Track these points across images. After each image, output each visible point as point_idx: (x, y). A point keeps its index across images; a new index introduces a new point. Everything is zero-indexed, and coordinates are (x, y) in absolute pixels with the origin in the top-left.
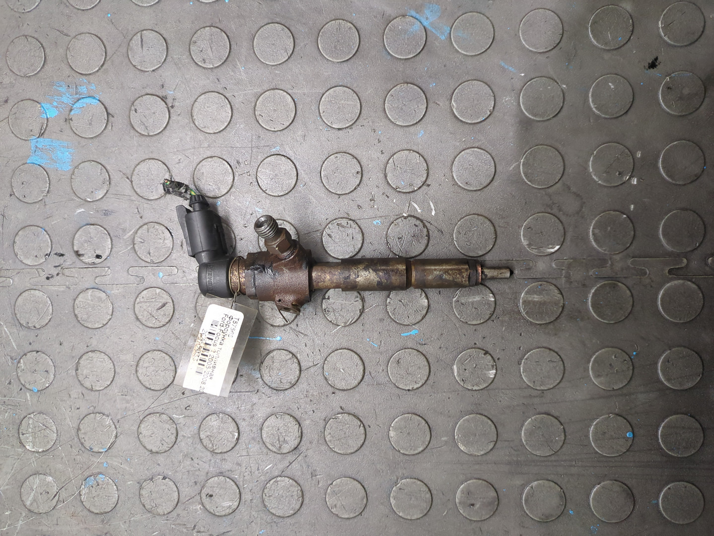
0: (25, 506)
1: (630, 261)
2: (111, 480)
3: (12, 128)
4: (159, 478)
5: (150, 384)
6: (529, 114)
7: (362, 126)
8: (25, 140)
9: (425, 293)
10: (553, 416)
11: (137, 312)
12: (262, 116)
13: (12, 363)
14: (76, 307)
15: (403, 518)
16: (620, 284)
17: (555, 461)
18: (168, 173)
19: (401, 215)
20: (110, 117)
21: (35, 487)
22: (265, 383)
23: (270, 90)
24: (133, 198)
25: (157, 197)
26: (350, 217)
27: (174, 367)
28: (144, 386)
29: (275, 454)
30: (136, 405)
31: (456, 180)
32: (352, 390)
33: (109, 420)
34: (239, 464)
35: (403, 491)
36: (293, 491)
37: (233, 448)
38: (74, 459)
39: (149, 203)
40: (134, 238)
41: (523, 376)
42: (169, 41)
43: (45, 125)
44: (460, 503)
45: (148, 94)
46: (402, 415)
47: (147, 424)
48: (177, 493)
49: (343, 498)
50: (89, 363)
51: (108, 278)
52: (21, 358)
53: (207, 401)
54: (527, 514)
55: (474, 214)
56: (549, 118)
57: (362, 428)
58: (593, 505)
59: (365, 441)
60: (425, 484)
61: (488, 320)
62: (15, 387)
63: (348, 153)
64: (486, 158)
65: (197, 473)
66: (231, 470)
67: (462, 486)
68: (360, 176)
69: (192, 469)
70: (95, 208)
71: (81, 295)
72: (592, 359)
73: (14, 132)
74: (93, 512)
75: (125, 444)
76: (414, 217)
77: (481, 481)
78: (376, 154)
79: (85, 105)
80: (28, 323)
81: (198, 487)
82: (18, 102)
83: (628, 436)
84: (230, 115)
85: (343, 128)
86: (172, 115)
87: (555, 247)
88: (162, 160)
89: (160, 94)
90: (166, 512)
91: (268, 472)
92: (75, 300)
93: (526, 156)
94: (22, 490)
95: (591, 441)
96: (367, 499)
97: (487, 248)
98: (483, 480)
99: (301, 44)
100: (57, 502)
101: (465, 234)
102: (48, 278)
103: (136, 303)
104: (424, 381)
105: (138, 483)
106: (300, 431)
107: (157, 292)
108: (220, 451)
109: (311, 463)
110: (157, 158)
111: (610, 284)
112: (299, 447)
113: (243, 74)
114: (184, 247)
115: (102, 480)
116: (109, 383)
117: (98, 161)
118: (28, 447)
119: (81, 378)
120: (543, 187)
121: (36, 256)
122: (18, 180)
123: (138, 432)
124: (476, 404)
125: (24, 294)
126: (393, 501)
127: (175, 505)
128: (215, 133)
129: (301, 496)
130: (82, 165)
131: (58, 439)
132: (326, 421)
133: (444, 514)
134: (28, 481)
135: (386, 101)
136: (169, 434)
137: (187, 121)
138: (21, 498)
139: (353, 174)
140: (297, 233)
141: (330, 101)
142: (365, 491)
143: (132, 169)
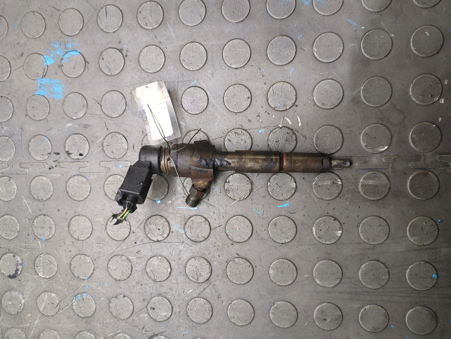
0: (39, 311)
1: (437, 157)
2: (92, 297)
3: (26, 72)
4: (121, 297)
5: (114, 237)
6: (368, 56)
7: (251, 66)
8: (34, 80)
9: (294, 179)
10: (381, 262)
11: (106, 191)
12: (185, 61)
13: (29, 222)
14: (68, 187)
15: (278, 327)
16: (430, 173)
17: (382, 292)
18: (124, 100)
19: (278, 126)
20: (87, 63)
21: (45, 300)
22: (188, 237)
23: (190, 43)
24: (102, 116)
25: (117, 116)
26: (243, 128)
27: (129, 226)
28: (111, 238)
29: (195, 283)
30: (106, 250)
31: (316, 102)
32: (244, 243)
33: (89, 259)
34: (171, 289)
35: (278, 309)
36: (206, 307)
37: (167, 278)
38: (68, 283)
39: (112, 119)
40: (103, 142)
41: (360, 234)
42: (123, 12)
43: (46, 70)
44: (316, 318)
45: (110, 48)
46: (278, 259)
47: (113, 262)
48: (132, 306)
49: (239, 312)
50: (77, 223)
51: (87, 168)
52: (34, 219)
53: (151, 248)
54: (362, 327)
55: (328, 125)
56: (381, 58)
57: (251, 267)
58: (408, 323)
59: (253, 276)
60: (293, 305)
61: (337, 197)
62: (31, 238)
63: (242, 85)
64: (337, 86)
65: (145, 294)
66: (166, 293)
67: (318, 308)
68: (250, 100)
69: (142, 291)
70: (78, 123)
71: (71, 180)
72: (409, 224)
73: (27, 74)
74: (80, 317)
75: (100, 274)
76: (286, 127)
77: (331, 304)
78: (260, 85)
79: (70, 56)
80: (38, 197)
81: (146, 303)
82: (29, 55)
83: (433, 277)
84: (164, 60)
85: (239, 68)
86: (126, 61)
87: (384, 147)
88: (121, 92)
89: (118, 48)
90: (125, 318)
91: (190, 295)
92: (67, 183)
93: (365, 85)
94: (38, 301)
95: (407, 280)
96: (254, 314)
97: (337, 148)
98: (333, 304)
99: (210, 11)
100: (59, 310)
101: (321, 139)
102: (50, 169)
103: (105, 185)
104: (292, 238)
105: (108, 299)
106: (210, 269)
107: (118, 178)
108: (159, 280)
109: (218, 290)
110: (117, 90)
111: (424, 173)
112: (210, 279)
113: (172, 32)
114: (135, 148)
115: (86, 296)
116: (89, 236)
117: (80, 92)
118: (40, 275)
119: (71, 232)
120: (377, 106)
121: (42, 155)
122: (30, 106)
123: (107, 267)
124: (328, 253)
125: (35, 179)
126: (271, 316)
127: (131, 314)
128: (154, 73)
129: (211, 310)
130: (70, 95)
131: (58, 270)
132: (227, 263)
133: (305, 325)
134: (41, 296)
135: (268, 49)
136: (127, 269)
137: (135, 65)
138: (37, 306)
139: (246, 99)
140: (208, 139)
141: (231, 49)
142: (253, 309)
143: (101, 98)
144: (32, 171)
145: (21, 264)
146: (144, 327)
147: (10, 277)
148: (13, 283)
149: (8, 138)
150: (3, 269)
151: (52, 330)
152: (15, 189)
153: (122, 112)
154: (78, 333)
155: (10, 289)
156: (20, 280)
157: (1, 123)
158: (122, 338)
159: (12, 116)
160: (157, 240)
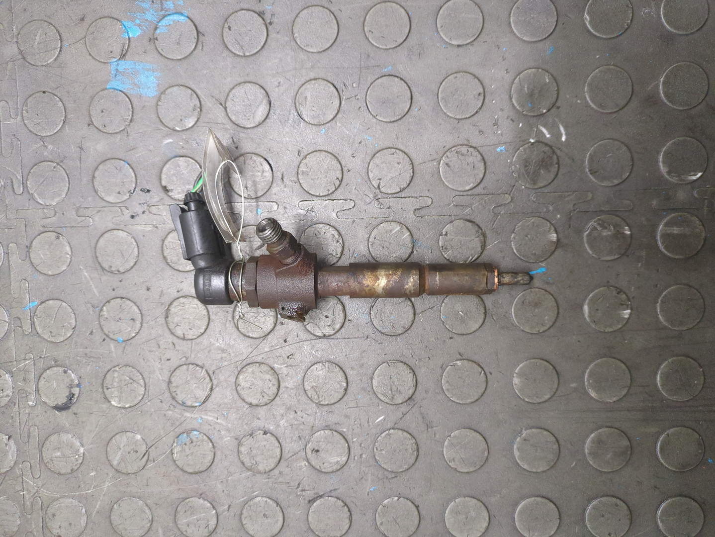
0: (112, 466)
2: (207, 436)
3: (89, 49)
4: (260, 434)
5: (248, 332)
6: (671, 27)
7: (484, 42)
8: (104, 63)
9: (554, 227)
10: (692, 358)
12: (372, 32)
13: (93, 311)
14: (165, 248)
15: (528, 471)
17: (693, 406)
18: (267, 98)
19: (527, 141)
20: (200, 35)
21: (122, 445)
22: (376, 328)
23: (381, 3)
24: (227, 126)
25: (254, 125)
26: (470, 144)
27: (274, 313)
28: (242, 333)
29: (388, 406)
30: (232, 355)
31: (589, 101)
32: (472, 334)
33: (203, 372)
34: (347, 416)
35: (528, 442)
36: (408, 445)
37: (341, 399)
38: (165, 415)
39: (246, 131)
41: (659, 314)
43: (127, 45)
44: (590, 454)
45: (243, 9)
46: (527, 360)
47: (246, 375)
48: (279, 449)
49: (463, 450)
50: (181, 310)
52: (103, 306)
53: (312, 349)
54: (662, 464)
55: (609, 139)
56: (692, 32)
57: (483, 375)
59: (486, 389)
60: (552, 433)
61: (623, 255)
62: (98, 337)
63: (468, 73)
64: (623, 77)
65: (302, 427)
66: (339, 424)
67: (592, 436)
68: (482, 98)
69: (296, 423)
70: (184, 138)
71: (171, 235)
73: (92, 54)
74: (186, 472)
75: (223, 395)
76: (542, 143)
77: (613, 430)
78: (499, 74)
79: (172, 23)
80: (111, 267)
81: (303, 442)
82: (96, 20)
84: (336, 31)
85: (463, 45)
86: (270, 33)
87: (697, 174)
88: (260, 84)
89: (257, 10)
90: (267, 470)
91: (379, 425)
92: (163, 241)
93: (667, 74)
94: (108, 449)
96: (488, 451)
97: (623, 176)
98: (615, 428)
100: (147, 462)
101: (599, 162)
102: (133, 217)
104: (551, 324)
105: (236, 439)
106: (414, 381)
108: (326, 403)
109: (427, 414)
110: (254, 81)
112: (414, 396)
114: (284, 180)
115: (197, 436)
116: (202, 331)
117: (187, 85)
118: (113, 403)
119: (172, 326)
120: (684, 108)
121: (119, 193)
122: (97, 108)
123: (236, 384)
124: (608, 347)
125: (106, 235)
126: (516, 453)
127: (278, 462)
128: (319, 52)
129: (416, 449)
130: (169, 90)
131: (147, 393)
132: (443, 369)
133: (572, 466)
134: (115, 439)
135: (512, 15)
136: (270, 385)
137: (287, 39)
138: (107, 457)
139: (475, 96)
140: (411, 162)
141: (450, 14)
142: (487, 443)
143: (226, 95)
144: (99, 221)
145: (78, 385)
146: (299, 485)
147: (59, 408)
148: (63, 418)
149: (55, 164)
150: (45, 395)
151: (134, 498)
152: (68, 254)
153: (263, 119)
154: (183, 501)
155: (58, 430)
156: (75, 414)
157: (42, 138)
158: (260, 506)
159: (62, 126)
160: (322, 335)
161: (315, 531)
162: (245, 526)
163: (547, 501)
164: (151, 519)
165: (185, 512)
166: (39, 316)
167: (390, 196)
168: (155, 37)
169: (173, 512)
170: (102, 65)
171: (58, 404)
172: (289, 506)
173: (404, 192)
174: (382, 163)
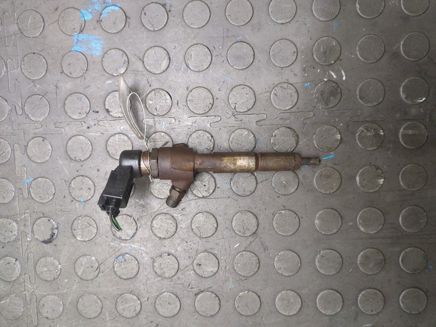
0: (78, 276)
2: (134, 257)
3: (61, 27)
4: (166, 255)
5: (158, 195)
6: (407, 12)
7: (297, 21)
8: (70, 35)
9: (339, 131)
10: (420, 207)
12: (230, 16)
13: (65, 184)
14: (108, 146)
15: (324, 275)
17: (421, 235)
18: (168, 56)
19: (323, 80)
20: (128, 18)
21: (84, 263)
22: (234, 192)
24: (144, 73)
25: (160, 72)
26: (289, 82)
28: (155, 196)
29: (241, 237)
30: (149, 209)
31: (359, 56)
32: (291, 195)
33: (132, 219)
34: (217, 244)
35: (324, 257)
36: (253, 260)
37: (213, 234)
38: (109, 245)
39: (155, 76)
40: (146, 99)
41: (401, 182)
43: (84, 25)
44: (360, 264)
45: (153, 3)
46: (323, 209)
47: (157, 221)
48: (177, 264)
49: (286, 263)
52: (71, 181)
53: (196, 205)
54: (403, 269)
55: (371, 78)
56: (420, 14)
57: (297, 219)
59: (299, 227)
60: (338, 252)
61: (379, 147)
62: (69, 199)
63: (288, 40)
64: (379, 41)
65: (190, 251)
66: (212, 248)
67: (361, 253)
68: (296, 55)
69: (187, 248)
71: (111, 138)
73: (62, 30)
74: (122, 278)
75: (143, 234)
76: (331, 81)
78: (306, 40)
79: (110, 11)
80: (76, 157)
81: (191, 260)
82: (65, 10)
84: (209, 15)
85: (284, 23)
86: (169, 16)
87: (423, 99)
88: (163, 47)
89: (162, 3)
90: (170, 276)
91: (236, 249)
92: (107, 142)
93: (405, 39)
94: (76, 266)
96: (301, 263)
97: (379, 100)
98: (375, 249)
100: (99, 273)
101: (365, 92)
102: (88, 128)
103: (148, 142)
104: (337, 188)
105: (152, 258)
106: (257, 222)
107: (162, 135)
108: (205, 236)
109: (265, 242)
110: (160, 46)
112: (257, 232)
114: (179, 105)
115: (128, 257)
117: (120, 48)
118: (78, 238)
120: (416, 60)
121: (80, 113)
122: (66, 63)
123: (151, 226)
124: (371, 201)
125: (72, 139)
126: (317, 264)
127: (176, 272)
128: (199, 28)
129: (258, 263)
130: (109, 51)
131: (98, 232)
132: (274, 215)
133: (350, 271)
134: (79, 260)
135: (313, 5)
136: (172, 226)
137: (180, 20)
138: (75, 271)
139: (291, 53)
140: (254, 93)
141: (276, 5)
142: (300, 259)
143: (144, 54)
144: (68, 131)
145: (57, 228)
146: (189, 285)
147: (45, 242)
148: (48, 248)
149: (41, 97)
150: (37, 234)
151: (91, 295)
152: (50, 150)
153: (166, 68)
154: (121, 296)
155: (45, 255)
156: (56, 245)
157: (33, 81)
158: (167, 298)
159: (45, 74)
160: (202, 197)
161: (199, 312)
162: (158, 310)
163: (335, 292)
164: (101, 307)
165: (122, 302)
166: (33, 187)
167: (242, 113)
168: (101, 19)
169: (115, 302)
170: (69, 37)
171: (45, 239)
172: (183, 298)
173: (250, 111)
174: (237, 94)
